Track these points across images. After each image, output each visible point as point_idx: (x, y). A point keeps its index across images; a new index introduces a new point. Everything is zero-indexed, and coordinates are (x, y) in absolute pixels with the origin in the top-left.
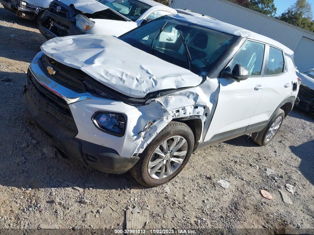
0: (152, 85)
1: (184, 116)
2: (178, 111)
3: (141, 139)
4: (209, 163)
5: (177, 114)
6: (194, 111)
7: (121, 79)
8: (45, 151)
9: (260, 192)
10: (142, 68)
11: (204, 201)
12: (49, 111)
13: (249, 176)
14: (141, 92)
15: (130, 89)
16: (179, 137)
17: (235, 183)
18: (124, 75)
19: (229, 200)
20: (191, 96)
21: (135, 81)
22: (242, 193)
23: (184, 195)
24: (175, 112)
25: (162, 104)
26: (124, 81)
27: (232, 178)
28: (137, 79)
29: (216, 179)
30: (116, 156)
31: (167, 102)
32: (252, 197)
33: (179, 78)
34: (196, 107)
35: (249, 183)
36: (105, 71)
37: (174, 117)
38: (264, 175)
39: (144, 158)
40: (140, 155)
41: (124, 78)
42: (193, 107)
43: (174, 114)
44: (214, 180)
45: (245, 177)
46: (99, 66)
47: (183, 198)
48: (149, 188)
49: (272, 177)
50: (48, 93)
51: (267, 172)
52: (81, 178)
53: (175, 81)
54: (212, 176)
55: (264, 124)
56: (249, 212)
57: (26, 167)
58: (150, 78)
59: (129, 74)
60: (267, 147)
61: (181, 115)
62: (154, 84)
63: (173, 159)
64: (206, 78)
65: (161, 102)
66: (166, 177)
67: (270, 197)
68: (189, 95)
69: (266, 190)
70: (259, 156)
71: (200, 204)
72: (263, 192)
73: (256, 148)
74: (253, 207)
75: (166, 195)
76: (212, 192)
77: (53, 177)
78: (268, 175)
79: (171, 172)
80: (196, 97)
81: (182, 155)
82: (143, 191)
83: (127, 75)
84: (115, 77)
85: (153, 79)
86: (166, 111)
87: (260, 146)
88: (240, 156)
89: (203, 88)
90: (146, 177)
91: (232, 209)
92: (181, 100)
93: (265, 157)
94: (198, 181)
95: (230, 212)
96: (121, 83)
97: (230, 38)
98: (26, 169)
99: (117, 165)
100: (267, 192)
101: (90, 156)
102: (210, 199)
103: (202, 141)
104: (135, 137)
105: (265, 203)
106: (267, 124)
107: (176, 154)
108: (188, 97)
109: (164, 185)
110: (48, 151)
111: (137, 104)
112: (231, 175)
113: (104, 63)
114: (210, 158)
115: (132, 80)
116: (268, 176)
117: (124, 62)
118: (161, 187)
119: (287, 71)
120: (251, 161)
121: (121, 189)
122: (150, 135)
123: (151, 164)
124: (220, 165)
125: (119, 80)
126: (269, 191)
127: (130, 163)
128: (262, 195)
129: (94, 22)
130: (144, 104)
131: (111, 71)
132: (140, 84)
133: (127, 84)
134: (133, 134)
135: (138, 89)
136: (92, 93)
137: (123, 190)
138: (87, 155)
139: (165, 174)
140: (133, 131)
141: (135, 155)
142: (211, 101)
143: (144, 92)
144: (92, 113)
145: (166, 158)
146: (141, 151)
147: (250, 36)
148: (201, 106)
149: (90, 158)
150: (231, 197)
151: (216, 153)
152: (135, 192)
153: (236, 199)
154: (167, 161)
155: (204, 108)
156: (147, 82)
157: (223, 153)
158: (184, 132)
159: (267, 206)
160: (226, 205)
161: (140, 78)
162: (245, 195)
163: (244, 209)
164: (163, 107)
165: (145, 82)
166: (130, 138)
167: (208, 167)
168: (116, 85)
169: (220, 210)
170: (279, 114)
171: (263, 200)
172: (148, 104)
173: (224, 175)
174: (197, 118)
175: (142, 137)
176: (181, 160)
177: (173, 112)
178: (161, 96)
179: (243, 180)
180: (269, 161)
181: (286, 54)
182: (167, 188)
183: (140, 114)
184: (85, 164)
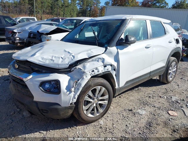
0: (72, 59)
1: (98, 73)
2: (93, 71)
3: (73, 93)
4: (131, 101)
5: (93, 73)
6: (104, 69)
7: (52, 60)
8: (24, 114)
9: (168, 113)
10: (65, 51)
11: (127, 125)
12: (18, 89)
13: (160, 104)
14: (65, 64)
15: (58, 64)
16: (99, 87)
17: (149, 110)
18: (54, 57)
19: (145, 121)
20: (100, 60)
21: (61, 59)
22: (155, 115)
23: (113, 124)
24: (91, 72)
25: (82, 68)
26: (54, 61)
27: (147, 108)
28: (62, 58)
29: (136, 110)
30: (59, 107)
31: (84, 67)
32: (162, 117)
33: (89, 52)
34: (105, 66)
35: (159, 108)
36: (41, 57)
37: (92, 75)
38: (170, 101)
39: (78, 105)
40: (75, 103)
41: (54, 59)
42: (103, 67)
43: (91, 73)
44: (134, 111)
45: (156, 105)
46: (39, 56)
47: (113, 126)
48: (89, 123)
49: (176, 102)
50: (16, 79)
51: (172, 99)
52: (45, 125)
53: (87, 54)
54: (133, 109)
55: (163, 69)
56: (160, 127)
57: (12, 125)
58: (70, 56)
59: (57, 56)
60: (172, 83)
61: (96, 73)
62: (73, 58)
63: (100, 102)
64: (107, 48)
65: (80, 68)
66: (99, 115)
67: (176, 114)
68: (98, 60)
69: (173, 110)
70: (167, 90)
71: (125, 127)
72: (170, 112)
73: (164, 85)
74: (163, 123)
75: (100, 126)
76: (133, 118)
77: (28, 128)
78: (174, 100)
79: (101, 111)
80: (103, 60)
81: (105, 98)
82: (85, 126)
83: (55, 57)
84: (48, 59)
85: (72, 56)
86: (84, 72)
87: (166, 84)
88: (152, 93)
89: (107, 54)
90: (84, 117)
91: (147, 127)
92: (94, 64)
93: (171, 90)
94: (123, 113)
95: (146, 129)
96: (52, 62)
97: (120, 22)
98: (12, 126)
99: (62, 113)
100: (173, 112)
101: (44, 110)
102: (132, 123)
103: (118, 87)
104: (68, 92)
105: (172, 119)
106: (165, 68)
107: (100, 98)
108: (98, 61)
109: (99, 120)
110: (26, 113)
111: (66, 72)
112: (146, 105)
113: (41, 54)
114: (131, 98)
115: (59, 59)
116: (173, 102)
117: (54, 50)
118: (97, 122)
119: (169, 33)
120: (160, 95)
121: (70, 128)
122: (78, 89)
123: (85, 108)
124: (138, 101)
125: (51, 61)
126: (174, 111)
127: (69, 110)
128: (169, 114)
129: (51, 37)
130: (70, 71)
131: (45, 57)
132: (64, 60)
133: (55, 62)
134: (66, 91)
135: (63, 63)
136: (37, 72)
137: (72, 128)
138: (42, 110)
139: (98, 113)
140: (66, 89)
141: (71, 104)
142: (115, 61)
143: (67, 64)
144: (39, 84)
145: (94, 102)
146: (75, 100)
147: (132, 17)
148: (108, 65)
149: (44, 111)
150: (147, 119)
151: (136, 94)
152: (79, 128)
153: (150, 120)
154: (96, 104)
155: (111, 66)
156: (68, 58)
157: (140, 93)
158: (101, 83)
159: (174, 121)
160: (143, 125)
161: (64, 57)
162: (157, 117)
163: (156, 126)
164: (82, 71)
165: (67, 59)
166: (64, 94)
167: (130, 104)
168: (49, 64)
169: (138, 129)
170: (172, 60)
171: (171, 117)
172: (73, 71)
173: (141, 107)
174: (107, 73)
175: (73, 92)
176: (106, 102)
177: (90, 72)
178: (80, 64)
179: (155, 107)
180: (174, 91)
181: (164, 23)
182: (102, 121)
183: (69, 78)
184: (43, 116)
